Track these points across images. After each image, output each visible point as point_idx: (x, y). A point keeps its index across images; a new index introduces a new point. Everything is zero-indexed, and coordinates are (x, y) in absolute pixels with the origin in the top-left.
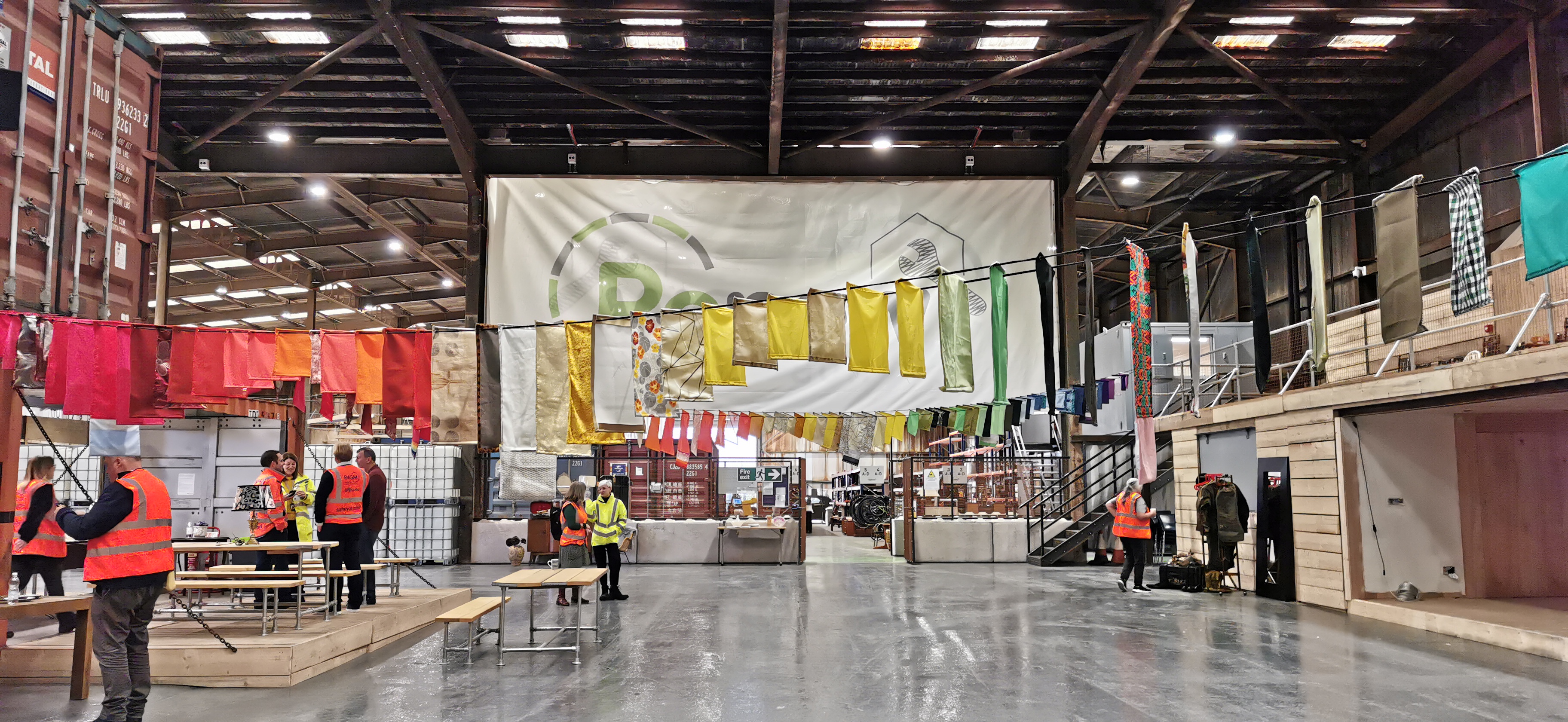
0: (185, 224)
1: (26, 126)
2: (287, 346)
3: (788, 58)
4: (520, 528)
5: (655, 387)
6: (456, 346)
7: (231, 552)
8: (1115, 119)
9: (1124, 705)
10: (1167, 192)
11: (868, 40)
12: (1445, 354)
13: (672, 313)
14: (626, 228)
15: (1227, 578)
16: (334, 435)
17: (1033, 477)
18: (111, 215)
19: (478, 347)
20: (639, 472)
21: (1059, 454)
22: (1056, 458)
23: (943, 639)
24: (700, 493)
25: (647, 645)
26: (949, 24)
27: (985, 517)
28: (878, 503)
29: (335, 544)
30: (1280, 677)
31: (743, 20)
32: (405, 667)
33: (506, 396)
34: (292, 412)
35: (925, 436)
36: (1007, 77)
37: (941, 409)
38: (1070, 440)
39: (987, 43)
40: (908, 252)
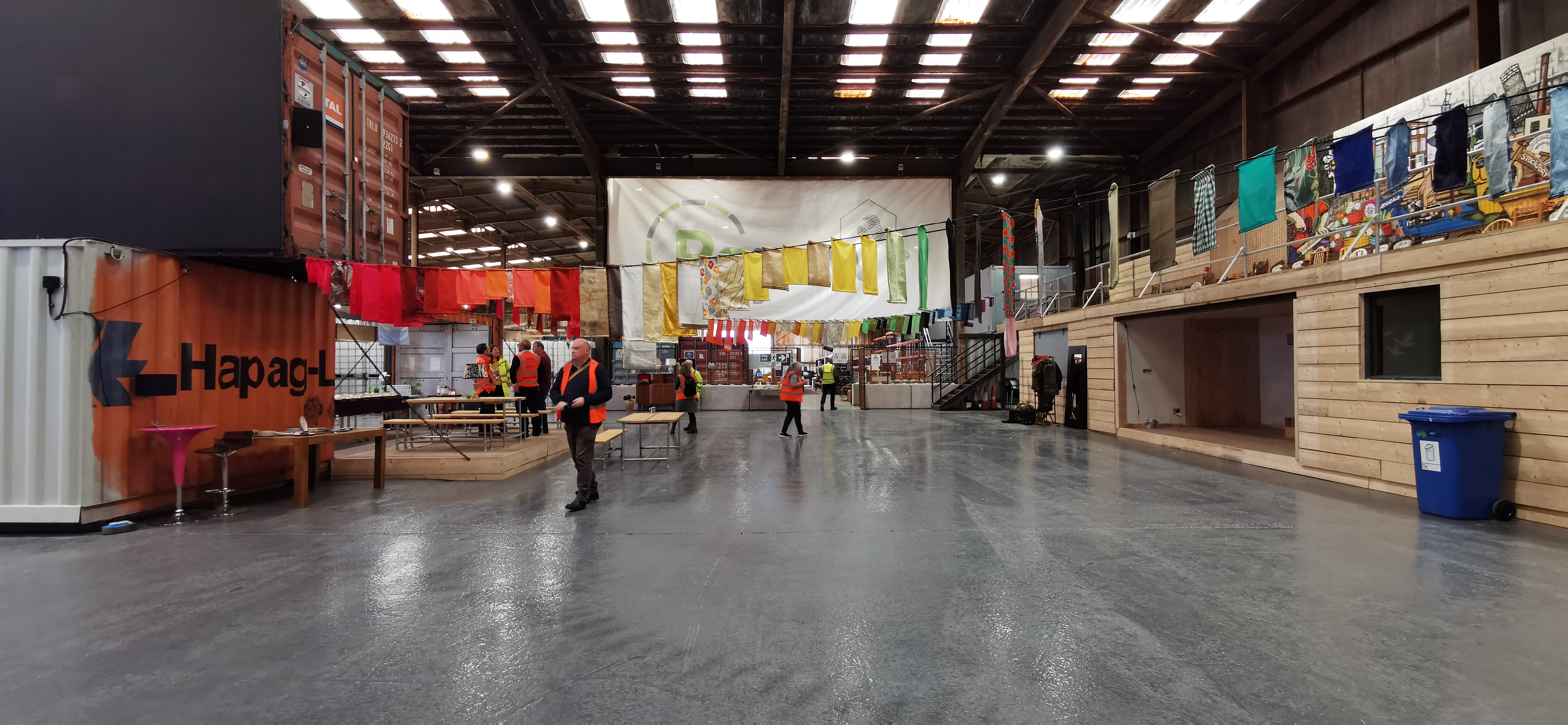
0: (426, 208)
1: (327, 145)
2: (493, 279)
3: (790, 103)
4: (631, 389)
5: (714, 301)
6: (594, 278)
7: (463, 403)
8: (989, 141)
9: (988, 489)
10: (1020, 186)
11: (839, 91)
12: (1179, 284)
13: (724, 256)
14: (692, 208)
15: (1048, 416)
16: (520, 337)
17: (935, 358)
18: (383, 201)
19: (608, 278)
20: (701, 357)
21: (951, 345)
22: (949, 347)
23: (881, 453)
24: (738, 369)
25: (709, 457)
26: (890, 81)
27: (906, 382)
28: (844, 375)
29: (523, 398)
30: (1077, 472)
31: (762, 79)
32: (568, 469)
33: (625, 308)
34: (495, 321)
35: (872, 334)
36: (924, 115)
37: (882, 318)
38: (958, 336)
39: (912, 94)
40: (863, 223)
